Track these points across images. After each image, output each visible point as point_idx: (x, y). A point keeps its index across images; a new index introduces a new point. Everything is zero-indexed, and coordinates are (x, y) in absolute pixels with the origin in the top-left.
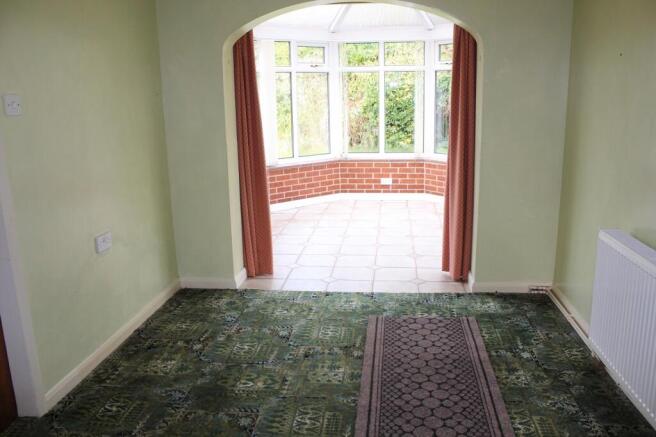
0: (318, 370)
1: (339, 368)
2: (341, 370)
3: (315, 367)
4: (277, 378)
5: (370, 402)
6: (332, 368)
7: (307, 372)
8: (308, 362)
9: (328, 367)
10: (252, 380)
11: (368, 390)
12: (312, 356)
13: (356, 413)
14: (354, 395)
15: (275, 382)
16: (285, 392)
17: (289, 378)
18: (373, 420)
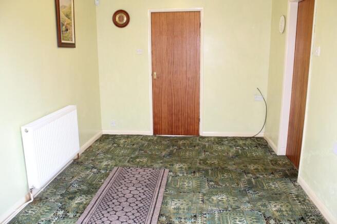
0: (186, 207)
1: (174, 209)
2: (173, 207)
3: (189, 209)
4: (207, 202)
5: (159, 190)
6: (178, 209)
7: (192, 205)
8: (193, 212)
9: (180, 209)
10: (220, 201)
11: (159, 195)
12: (192, 217)
13: (166, 186)
14: (166, 194)
15: (207, 200)
16: (200, 195)
17: (201, 202)
18: (159, 183)
